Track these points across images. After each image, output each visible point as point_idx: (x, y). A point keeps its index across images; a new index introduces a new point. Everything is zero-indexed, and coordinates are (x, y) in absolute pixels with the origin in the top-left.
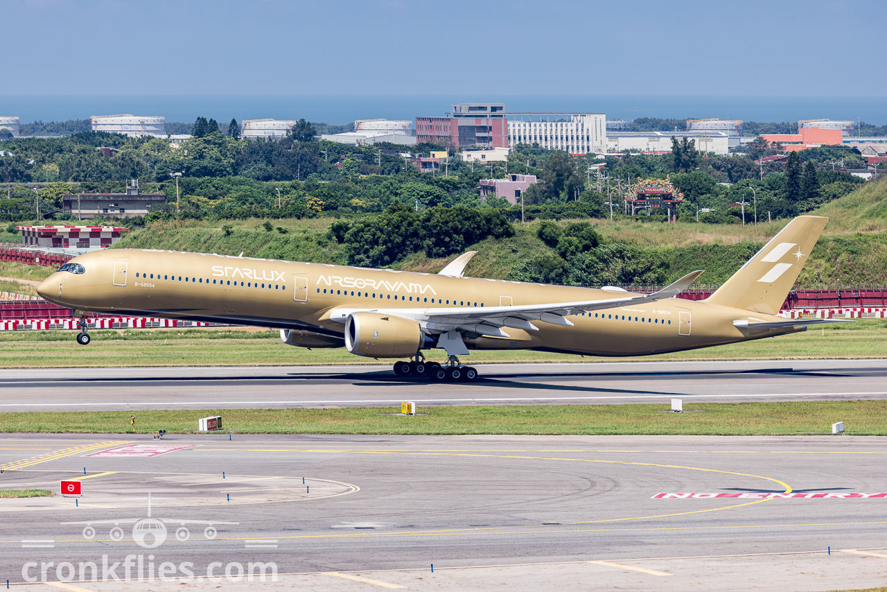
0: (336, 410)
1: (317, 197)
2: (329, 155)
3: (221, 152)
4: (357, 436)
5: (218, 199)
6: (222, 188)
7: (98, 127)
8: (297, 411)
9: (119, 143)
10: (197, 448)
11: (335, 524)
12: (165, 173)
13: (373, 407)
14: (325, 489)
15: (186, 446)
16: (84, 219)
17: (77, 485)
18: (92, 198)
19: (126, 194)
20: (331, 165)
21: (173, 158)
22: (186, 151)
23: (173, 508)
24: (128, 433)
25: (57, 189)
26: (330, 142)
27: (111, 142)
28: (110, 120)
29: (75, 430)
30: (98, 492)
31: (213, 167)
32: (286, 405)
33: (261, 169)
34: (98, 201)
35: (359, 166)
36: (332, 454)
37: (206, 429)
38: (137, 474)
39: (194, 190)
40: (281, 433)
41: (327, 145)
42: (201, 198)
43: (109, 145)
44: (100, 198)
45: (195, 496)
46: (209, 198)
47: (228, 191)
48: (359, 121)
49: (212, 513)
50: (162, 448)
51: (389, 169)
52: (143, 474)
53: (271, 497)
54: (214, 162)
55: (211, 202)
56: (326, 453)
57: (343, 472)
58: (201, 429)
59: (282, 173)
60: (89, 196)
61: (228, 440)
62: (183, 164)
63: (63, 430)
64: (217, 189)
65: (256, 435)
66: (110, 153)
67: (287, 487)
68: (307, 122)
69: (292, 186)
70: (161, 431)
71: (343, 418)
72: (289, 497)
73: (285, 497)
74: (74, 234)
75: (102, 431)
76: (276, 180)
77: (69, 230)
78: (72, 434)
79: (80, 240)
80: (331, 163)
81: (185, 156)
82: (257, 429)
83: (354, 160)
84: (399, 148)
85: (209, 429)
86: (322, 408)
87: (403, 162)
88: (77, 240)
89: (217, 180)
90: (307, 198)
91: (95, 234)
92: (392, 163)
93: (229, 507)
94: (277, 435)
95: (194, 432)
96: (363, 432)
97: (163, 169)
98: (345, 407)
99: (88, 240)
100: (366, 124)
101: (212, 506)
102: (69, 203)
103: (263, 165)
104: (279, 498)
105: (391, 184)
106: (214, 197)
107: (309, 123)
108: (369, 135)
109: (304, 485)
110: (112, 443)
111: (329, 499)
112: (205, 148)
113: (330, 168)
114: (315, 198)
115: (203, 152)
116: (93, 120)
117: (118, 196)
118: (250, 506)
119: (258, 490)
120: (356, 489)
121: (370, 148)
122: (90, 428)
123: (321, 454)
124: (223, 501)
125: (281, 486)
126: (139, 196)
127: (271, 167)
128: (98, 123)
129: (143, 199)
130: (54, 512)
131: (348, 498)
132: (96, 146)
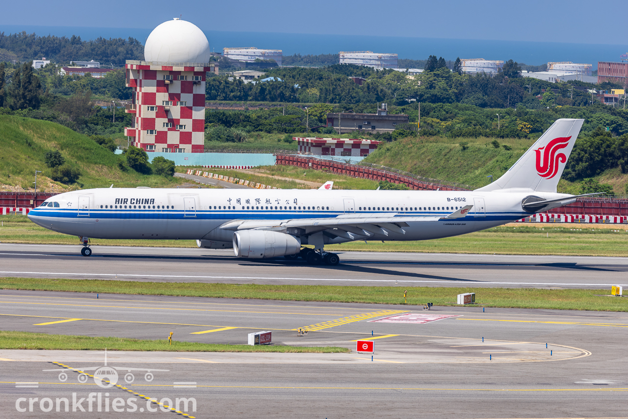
0: (560, 291)
1: (526, 122)
2: (532, 89)
3: (447, 84)
4: (582, 311)
5: (448, 121)
6: (451, 113)
7: (345, 60)
8: (529, 291)
9: (366, 74)
10: (459, 318)
11: (577, 380)
12: (403, 98)
13: (589, 289)
14: (565, 353)
15: (449, 316)
16: (344, 133)
17: (370, 345)
18: (350, 117)
19: (377, 114)
20: (533, 97)
21: (409, 88)
22: (419, 82)
23: (448, 364)
24: (401, 304)
25: (321, 109)
26: (533, 79)
27: (360, 73)
28: (354, 55)
29: (360, 301)
30: (385, 351)
31: (441, 96)
32: (520, 285)
33: (479, 98)
34: (355, 119)
35: (556, 99)
36: (565, 325)
37: (463, 303)
38: (414, 337)
39: (429, 113)
40: (522, 308)
41: (531, 81)
42: (435, 120)
43: (359, 75)
44: (356, 117)
45: (462, 356)
46: (441, 120)
47: (456, 115)
48: (551, 63)
49: (480, 369)
50: (431, 317)
51: (578, 102)
52: (419, 337)
53: (523, 358)
54: (443, 91)
55: (443, 123)
56: (560, 325)
57: (575, 340)
58: (459, 303)
59: (495, 102)
60: (348, 115)
61: (481, 312)
62: (417, 92)
63: (350, 301)
64: (447, 113)
65: (502, 309)
66: (359, 82)
67: (534, 350)
68: (514, 62)
69: (506, 113)
70: (429, 304)
71: (567, 297)
72: (537, 358)
73: (534, 358)
74: (340, 144)
75: (381, 302)
76: (491, 107)
77: (335, 141)
78: (357, 304)
79: (345, 149)
80: (534, 95)
81: (418, 86)
82: (503, 304)
83: (552, 94)
84: (587, 85)
85: (464, 303)
86: (549, 288)
87: (590, 97)
88: (342, 150)
89: (447, 106)
90: (518, 122)
91: (356, 145)
92: (582, 97)
93: (492, 365)
94: (519, 309)
95: (454, 305)
96: (586, 309)
97: (402, 96)
98: (567, 289)
99: (350, 150)
100: (557, 66)
101: (479, 364)
102: (331, 120)
103: (480, 95)
104: (529, 359)
105: (584, 113)
106: (445, 119)
107: (516, 64)
108: (560, 74)
109: (547, 349)
110: (391, 312)
111: (569, 360)
112: (434, 80)
113: (533, 100)
114: (525, 123)
115: (433, 83)
116: (341, 54)
117: (371, 116)
118: (508, 364)
119: (512, 352)
120: (589, 354)
121: (564, 84)
122: (371, 299)
123: (556, 325)
124: (486, 360)
125: (529, 350)
126: (387, 116)
127: (487, 97)
128: (345, 57)
129: (390, 119)
130: (356, 365)
131: (583, 360)
132: (348, 76)
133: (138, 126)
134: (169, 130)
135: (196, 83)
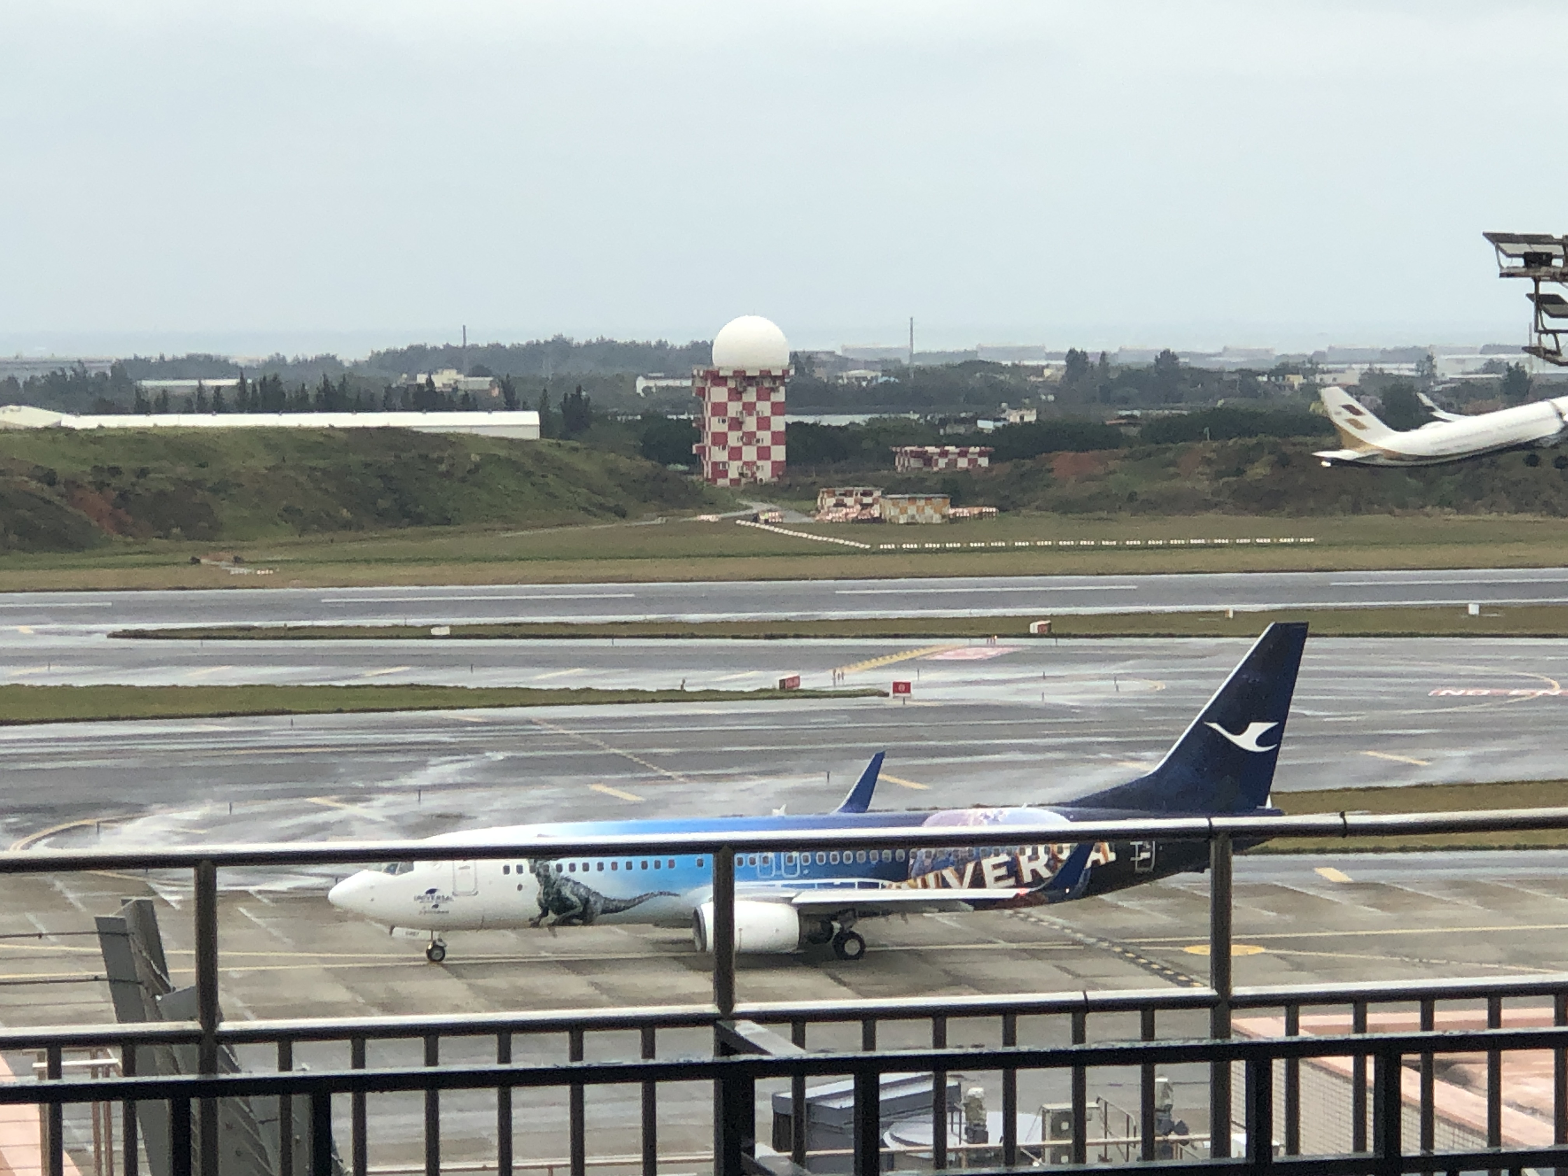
133: (708, 441)
134: (745, 444)
135: (774, 390)
